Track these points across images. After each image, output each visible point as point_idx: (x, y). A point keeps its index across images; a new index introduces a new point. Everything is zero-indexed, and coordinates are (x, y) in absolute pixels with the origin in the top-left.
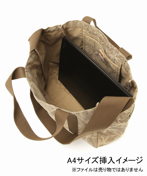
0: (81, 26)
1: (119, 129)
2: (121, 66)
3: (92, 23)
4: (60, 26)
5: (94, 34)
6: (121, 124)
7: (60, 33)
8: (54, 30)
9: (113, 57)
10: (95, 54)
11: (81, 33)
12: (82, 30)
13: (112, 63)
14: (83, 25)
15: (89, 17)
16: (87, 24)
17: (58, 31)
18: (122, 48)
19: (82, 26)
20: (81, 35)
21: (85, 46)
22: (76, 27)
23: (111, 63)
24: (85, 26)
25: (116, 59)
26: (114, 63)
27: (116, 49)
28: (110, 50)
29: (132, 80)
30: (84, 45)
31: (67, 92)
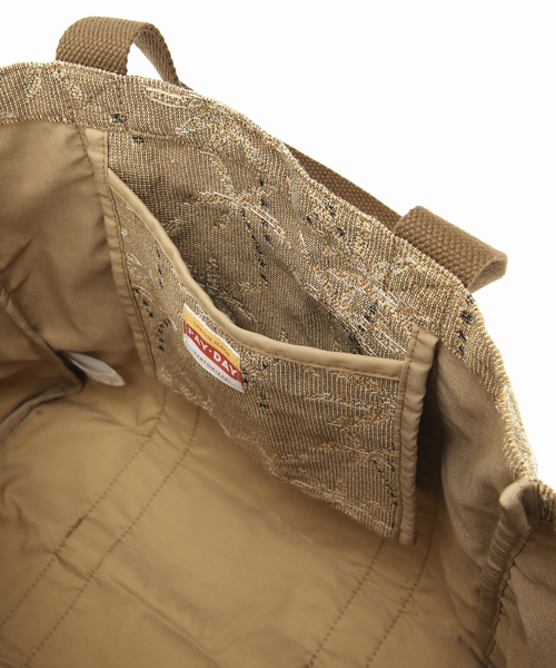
0: (59, 105)
2: (427, 353)
3: (139, 64)
5: (180, 143)
9: (361, 290)
11: (78, 162)
12: (79, 133)
14: (77, 93)
15: (107, 21)
16: (98, 76)
18: (419, 214)
19: (71, 104)
20: (82, 170)
21: (122, 252)
22: (23, 122)
24: (94, 93)
25: (388, 302)
27: (370, 223)
28: (329, 240)
29: (523, 482)
30: (114, 249)
31: (77, 573)
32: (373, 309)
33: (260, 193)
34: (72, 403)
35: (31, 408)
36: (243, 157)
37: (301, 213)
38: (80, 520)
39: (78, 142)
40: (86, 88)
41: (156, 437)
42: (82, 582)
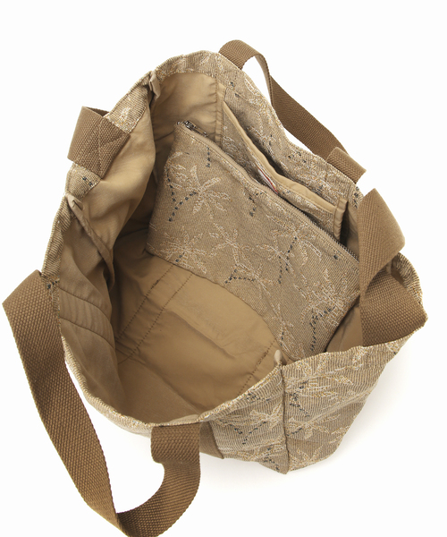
0: (213, 70)
5: (250, 105)
9: (315, 181)
11: (213, 94)
12: (216, 83)
14: (221, 68)
16: (232, 66)
20: (214, 99)
21: (222, 136)
24: (227, 71)
27: (316, 158)
28: (299, 164)
31: (156, 306)
39: (215, 86)
40: (225, 68)
42: (159, 311)
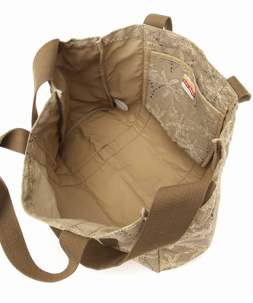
0: (141, 35)
1: (196, 242)
2: (225, 112)
4: (98, 39)
6: (198, 233)
7: (96, 53)
8: (84, 47)
10: (171, 84)
12: (143, 42)
13: (208, 105)
16: (155, 29)
17: (91, 49)
19: (144, 35)
20: (140, 52)
22: (129, 39)
23: (206, 104)
24: (152, 33)
26: (214, 105)
28: (210, 78)
30: (146, 69)
31: (103, 159)
32: (216, 98)
33: (191, 63)
34: (109, 113)
35: (98, 111)
36: (190, 53)
37: (204, 70)
38: (106, 145)
39: (142, 44)
40: (150, 31)
41: (132, 128)
42: (103, 162)
